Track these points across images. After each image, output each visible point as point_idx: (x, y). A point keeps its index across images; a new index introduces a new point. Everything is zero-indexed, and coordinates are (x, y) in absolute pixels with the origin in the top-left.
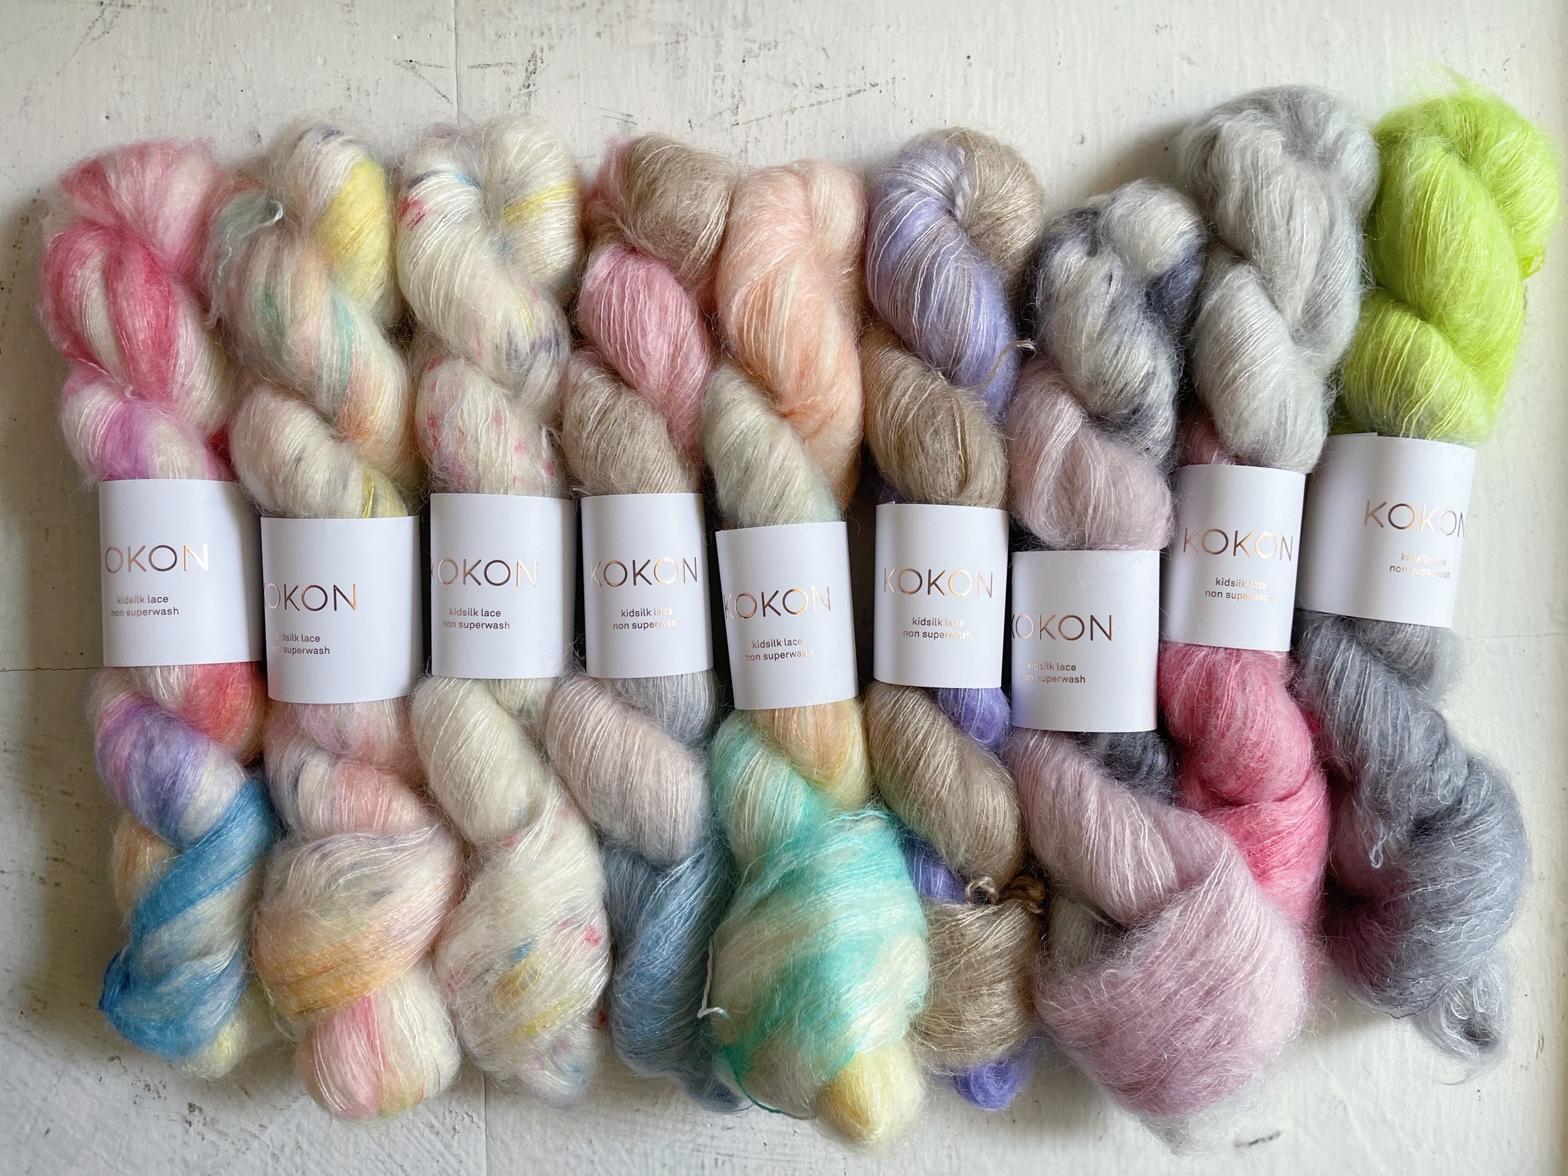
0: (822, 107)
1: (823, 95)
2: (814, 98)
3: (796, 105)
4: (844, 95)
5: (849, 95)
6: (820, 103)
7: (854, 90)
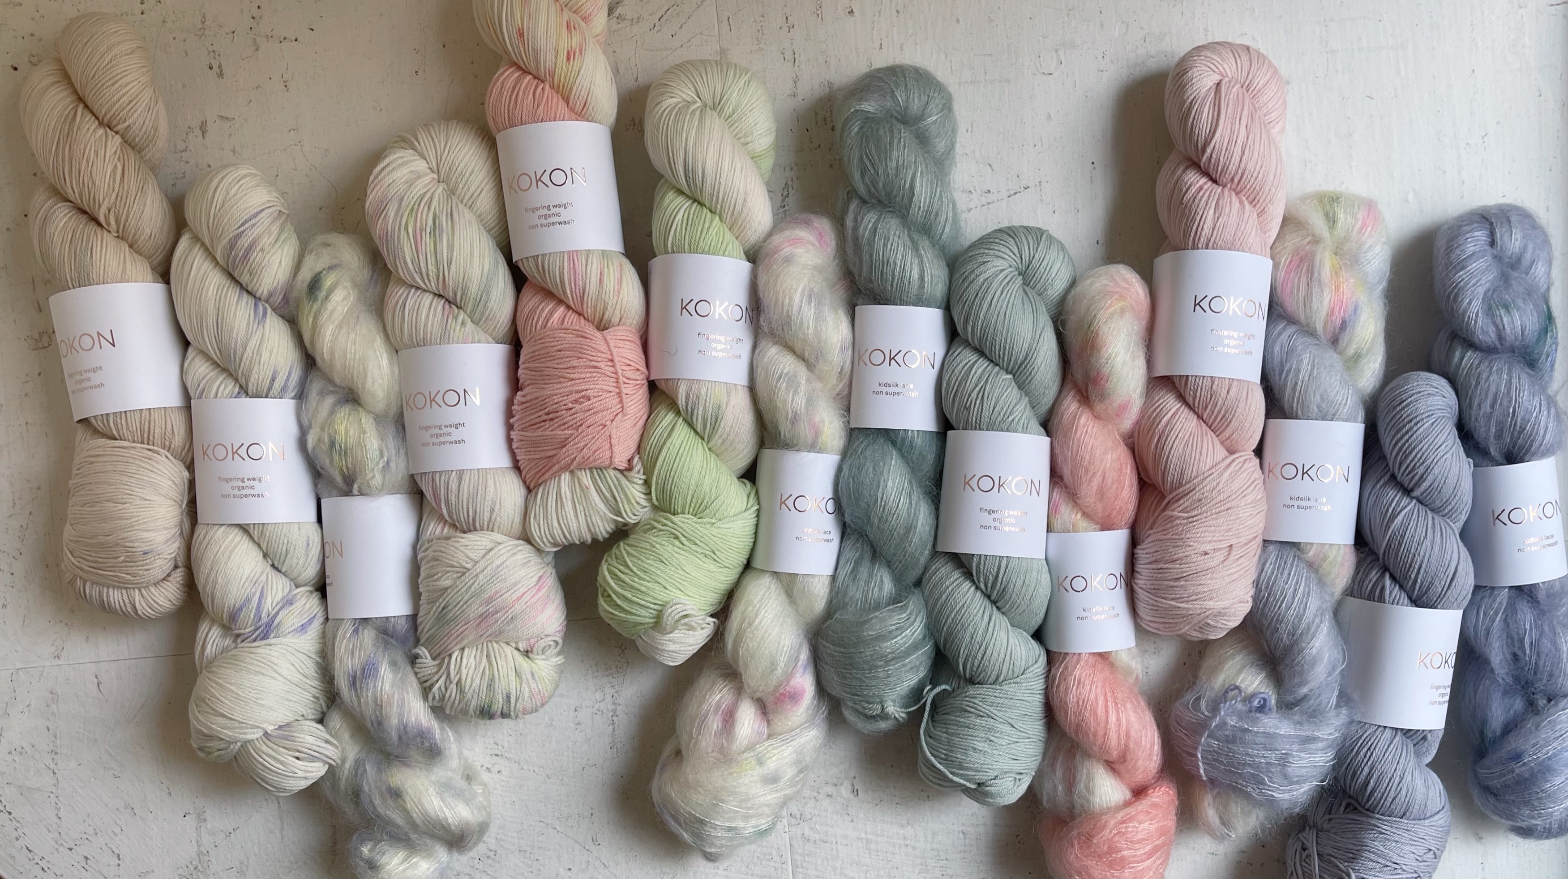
0: (990, 206)
1: (990, 197)
2: (984, 200)
3: (972, 205)
4: (1005, 196)
5: (1009, 196)
6: (989, 203)
7: (1012, 193)
